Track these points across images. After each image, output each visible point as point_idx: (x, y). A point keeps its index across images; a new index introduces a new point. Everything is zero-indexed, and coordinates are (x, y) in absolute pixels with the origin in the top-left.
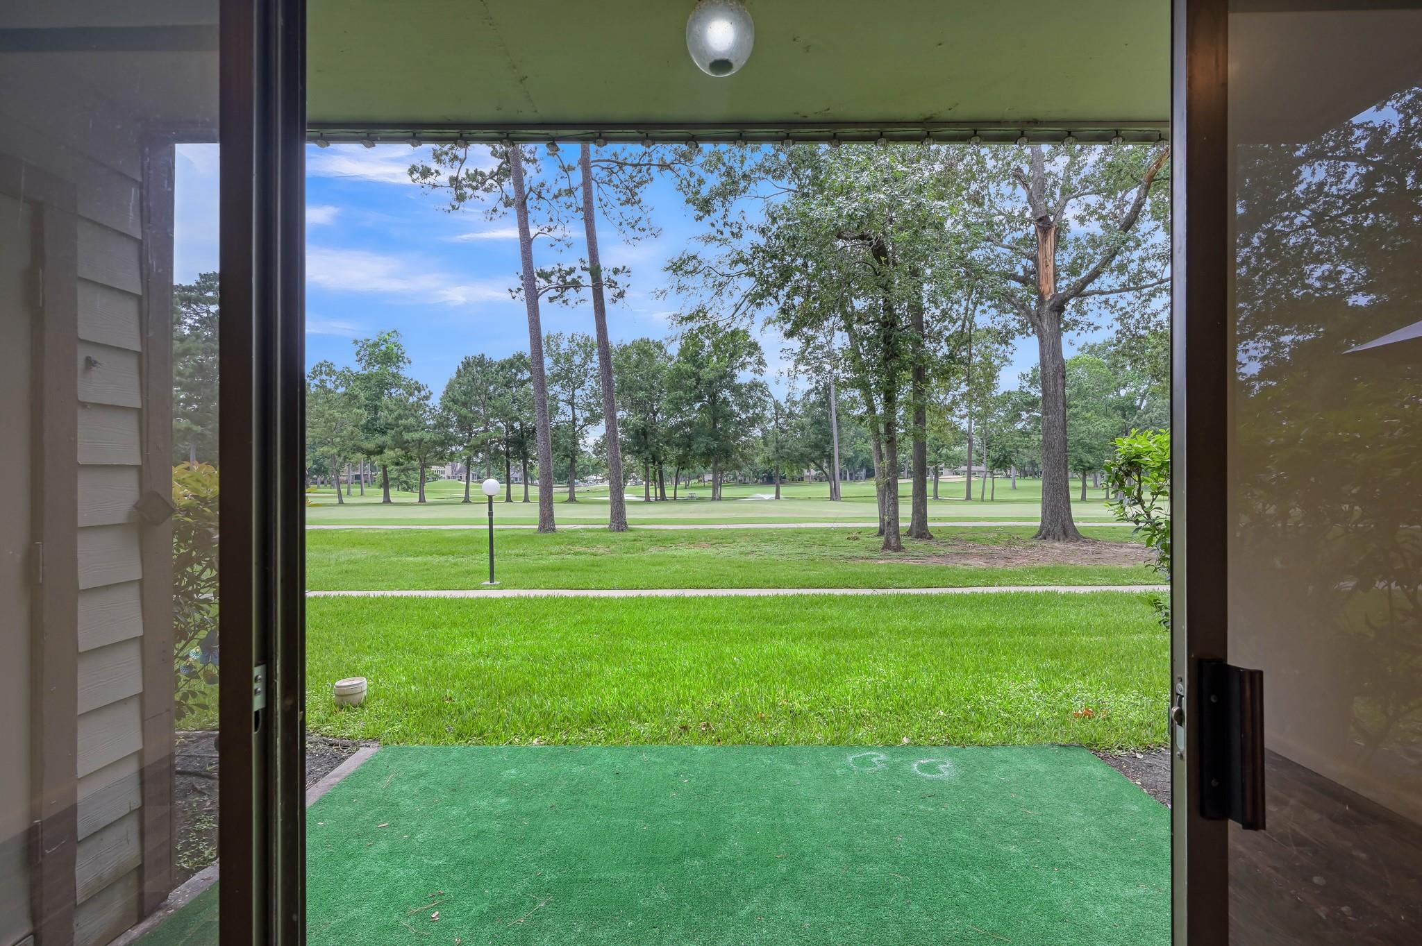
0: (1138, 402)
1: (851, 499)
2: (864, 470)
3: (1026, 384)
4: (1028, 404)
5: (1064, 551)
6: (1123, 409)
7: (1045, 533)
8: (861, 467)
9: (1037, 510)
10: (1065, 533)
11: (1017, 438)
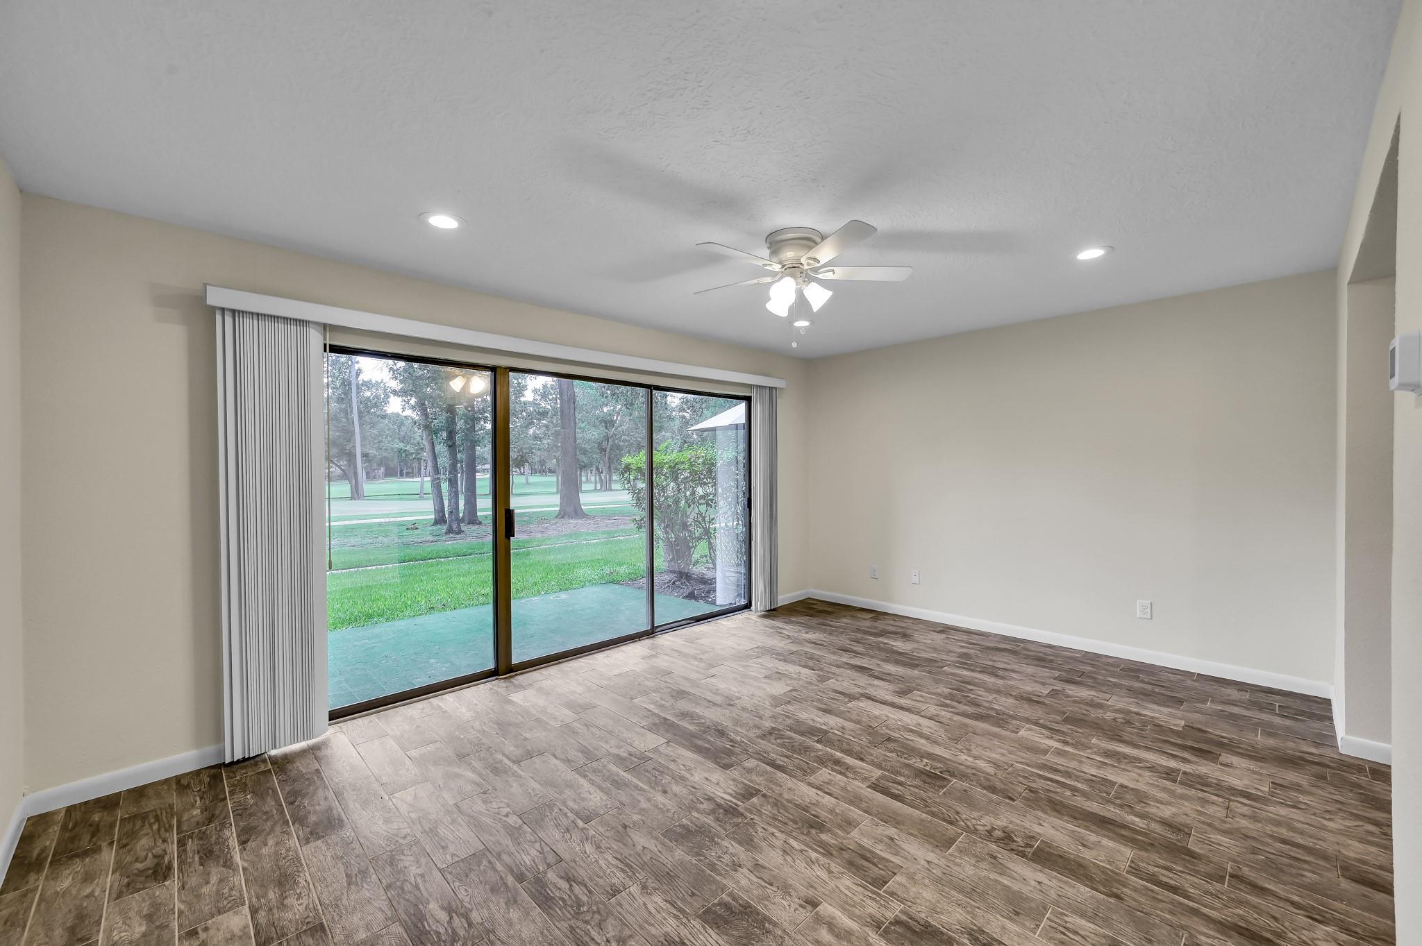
0: (615, 418)
1: (376, 497)
2: (383, 469)
3: (539, 398)
4: (539, 413)
5: (576, 524)
6: (605, 422)
7: (562, 515)
8: (380, 465)
9: (557, 499)
10: (576, 513)
11: (531, 442)
